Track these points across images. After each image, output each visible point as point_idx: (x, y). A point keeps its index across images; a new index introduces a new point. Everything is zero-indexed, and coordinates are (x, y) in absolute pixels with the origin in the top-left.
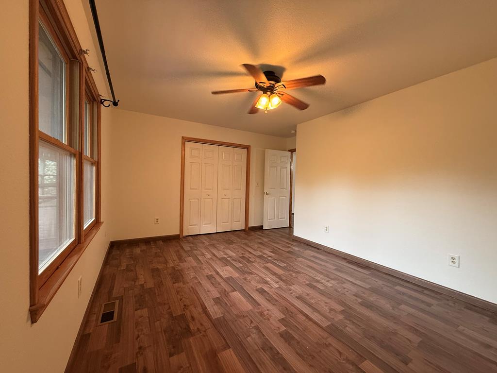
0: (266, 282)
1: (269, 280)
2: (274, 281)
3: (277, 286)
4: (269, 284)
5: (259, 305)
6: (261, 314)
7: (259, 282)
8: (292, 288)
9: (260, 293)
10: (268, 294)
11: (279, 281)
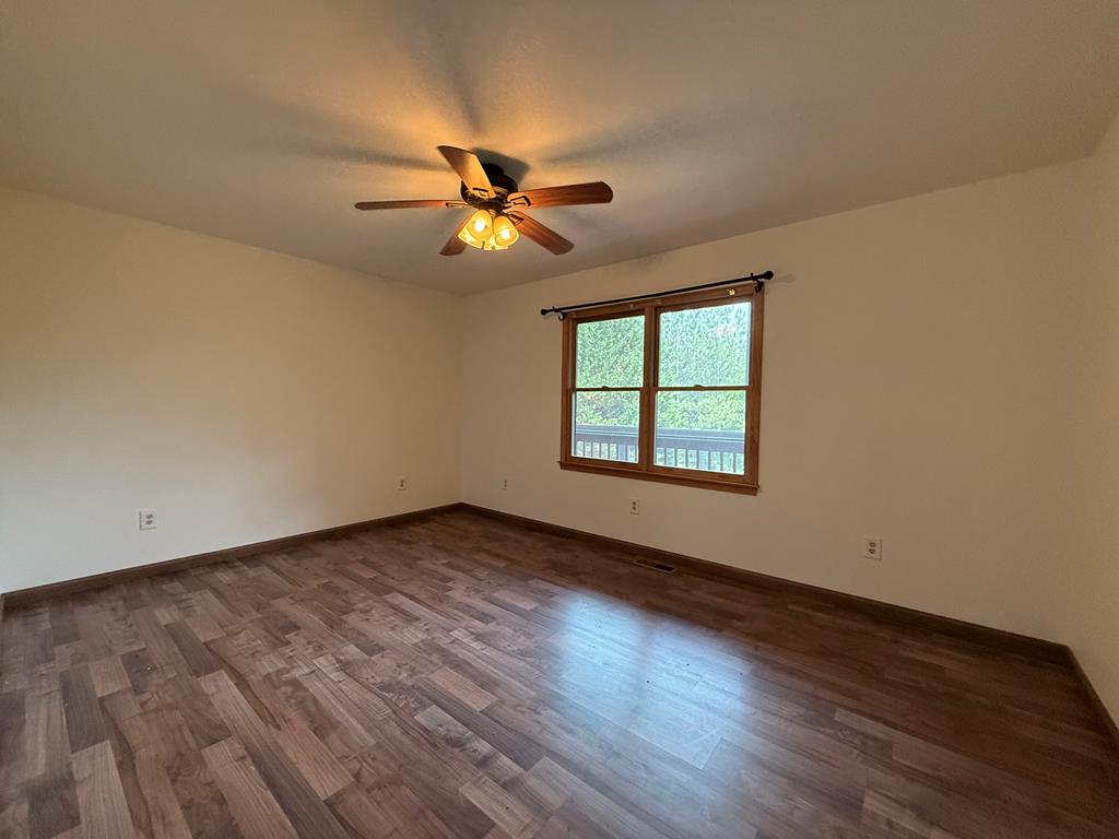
0: (479, 637)
1: (474, 645)
2: (461, 644)
3: (455, 634)
4: (472, 633)
5: (485, 599)
6: (478, 591)
7: (494, 634)
8: (422, 636)
9: (487, 615)
10: (471, 616)
11: (449, 647)
